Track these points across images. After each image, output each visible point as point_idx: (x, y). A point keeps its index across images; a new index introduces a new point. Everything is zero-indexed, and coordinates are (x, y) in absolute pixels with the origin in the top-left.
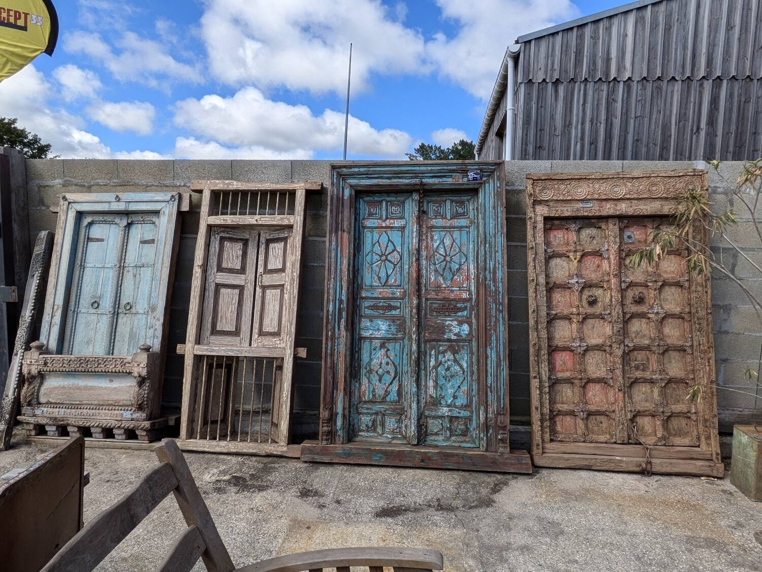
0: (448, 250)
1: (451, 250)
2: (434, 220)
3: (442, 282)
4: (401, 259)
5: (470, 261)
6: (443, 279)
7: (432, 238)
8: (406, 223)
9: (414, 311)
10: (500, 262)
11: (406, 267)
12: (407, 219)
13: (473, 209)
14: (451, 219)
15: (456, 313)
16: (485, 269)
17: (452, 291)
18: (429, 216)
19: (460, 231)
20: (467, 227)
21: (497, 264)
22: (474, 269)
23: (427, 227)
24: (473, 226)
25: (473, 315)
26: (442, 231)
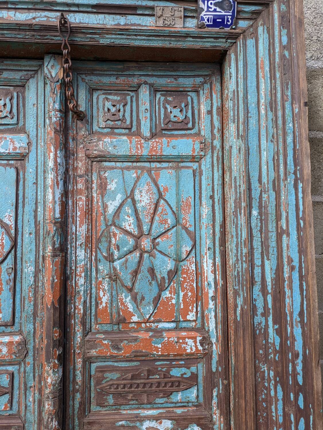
0: (146, 220)
1: (153, 219)
2: (107, 140)
3: (131, 307)
4: (14, 246)
5: (204, 249)
6: (134, 299)
7: (103, 187)
8: (29, 144)
9: (48, 406)
10: (296, 263)
11: (29, 270)
12: (33, 134)
13: (210, 112)
14: (153, 135)
15: (168, 395)
16: (252, 282)
17: (158, 333)
18: (95, 128)
19: (178, 169)
20: (193, 159)
21: (286, 269)
22: (214, 272)
23: (88, 157)
24: (209, 156)
25: (215, 401)
26: (128, 168)
